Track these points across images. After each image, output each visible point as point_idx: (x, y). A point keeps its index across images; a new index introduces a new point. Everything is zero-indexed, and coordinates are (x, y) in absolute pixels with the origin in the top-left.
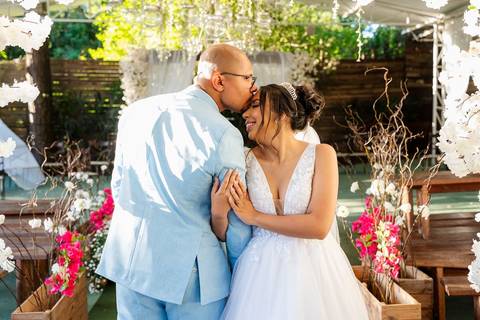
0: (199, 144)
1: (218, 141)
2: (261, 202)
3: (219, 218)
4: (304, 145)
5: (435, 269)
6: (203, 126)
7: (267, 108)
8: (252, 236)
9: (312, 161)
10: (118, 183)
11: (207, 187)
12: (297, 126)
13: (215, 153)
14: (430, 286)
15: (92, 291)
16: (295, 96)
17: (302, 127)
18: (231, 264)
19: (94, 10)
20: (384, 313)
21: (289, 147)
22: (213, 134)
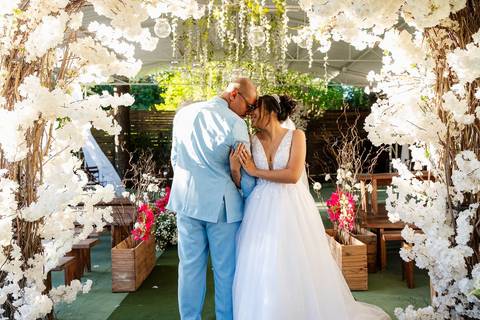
0: (221, 128)
1: (232, 126)
2: (260, 163)
3: (235, 171)
4: (287, 131)
5: (379, 229)
6: (222, 118)
7: (263, 109)
8: (256, 184)
9: (290, 139)
10: (175, 157)
11: (227, 154)
12: (281, 118)
13: (231, 133)
14: (375, 239)
15: (157, 249)
16: (279, 101)
17: (284, 119)
18: (243, 201)
19: (159, 79)
20: (343, 251)
21: (276, 131)
22: (229, 123)
